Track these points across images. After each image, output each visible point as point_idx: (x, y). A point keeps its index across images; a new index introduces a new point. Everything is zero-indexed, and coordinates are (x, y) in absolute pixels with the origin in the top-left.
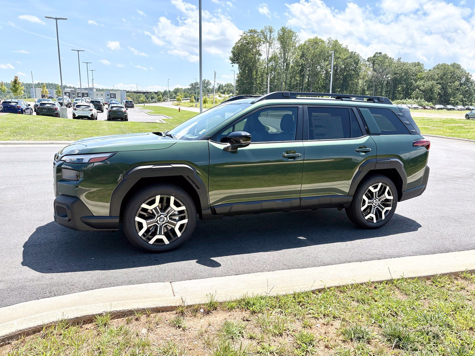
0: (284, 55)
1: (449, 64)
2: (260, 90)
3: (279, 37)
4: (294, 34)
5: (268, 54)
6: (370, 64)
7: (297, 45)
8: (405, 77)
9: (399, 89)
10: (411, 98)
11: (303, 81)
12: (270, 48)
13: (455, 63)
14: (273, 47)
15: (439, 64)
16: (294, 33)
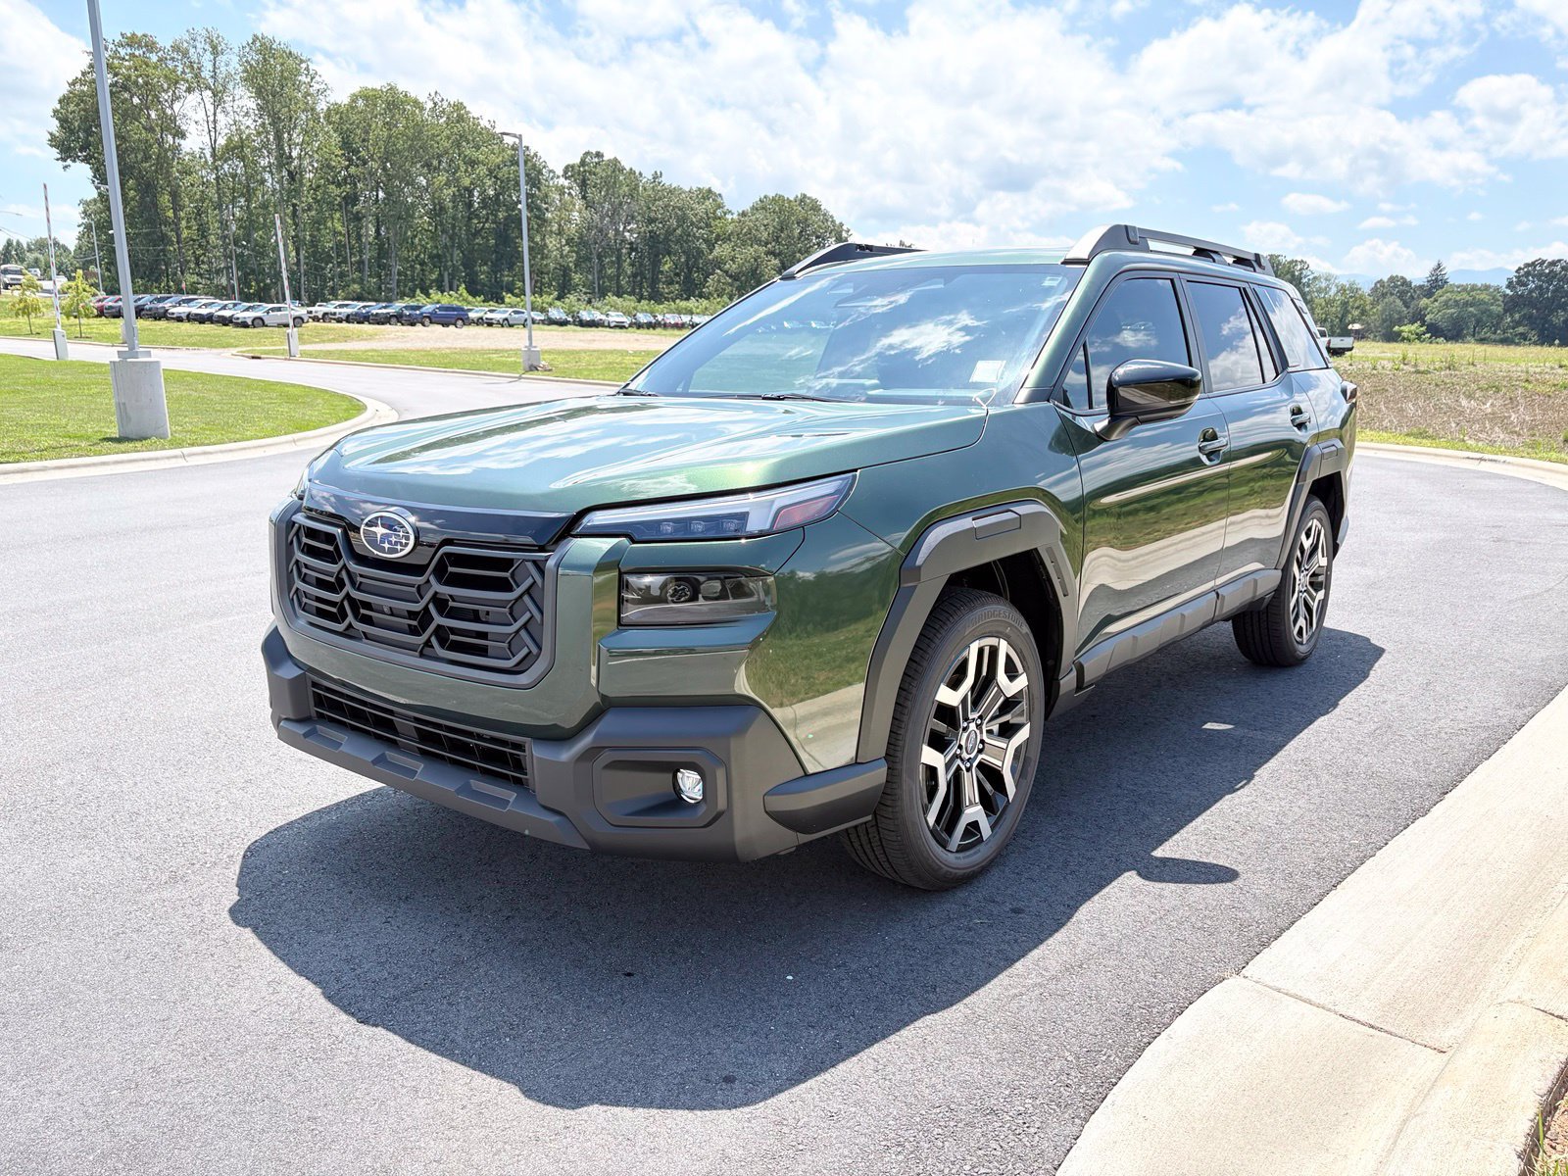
0: (279, 137)
1: (792, 199)
2: (197, 264)
3: (246, 71)
4: (304, 66)
5: (213, 134)
6: (571, 188)
7: (322, 106)
8: (679, 232)
9: (666, 267)
10: (701, 296)
11: (359, 237)
12: (219, 111)
13: (805, 196)
14: (229, 109)
15: (765, 197)
16: (302, 61)
